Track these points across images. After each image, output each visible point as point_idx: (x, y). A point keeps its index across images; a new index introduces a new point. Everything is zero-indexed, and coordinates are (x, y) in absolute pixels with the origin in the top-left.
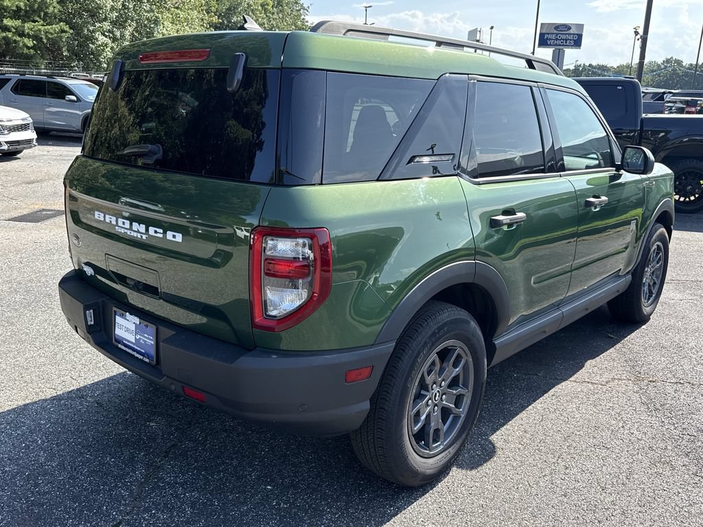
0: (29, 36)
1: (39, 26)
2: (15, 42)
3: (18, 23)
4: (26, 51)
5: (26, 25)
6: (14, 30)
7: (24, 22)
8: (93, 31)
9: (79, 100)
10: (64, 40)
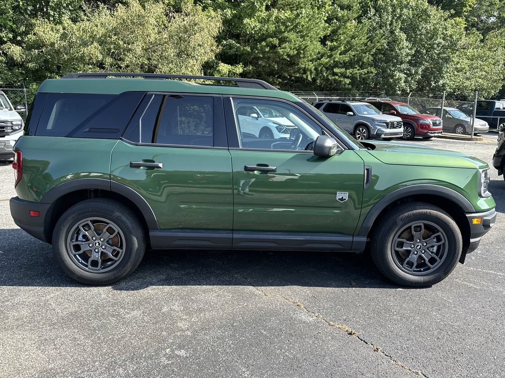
0: (348, 77)
1: (357, 71)
2: (341, 81)
3: (343, 70)
4: (347, 86)
5: (348, 71)
6: (340, 75)
7: (346, 69)
8: (394, 71)
9: (354, 114)
10: (371, 78)
